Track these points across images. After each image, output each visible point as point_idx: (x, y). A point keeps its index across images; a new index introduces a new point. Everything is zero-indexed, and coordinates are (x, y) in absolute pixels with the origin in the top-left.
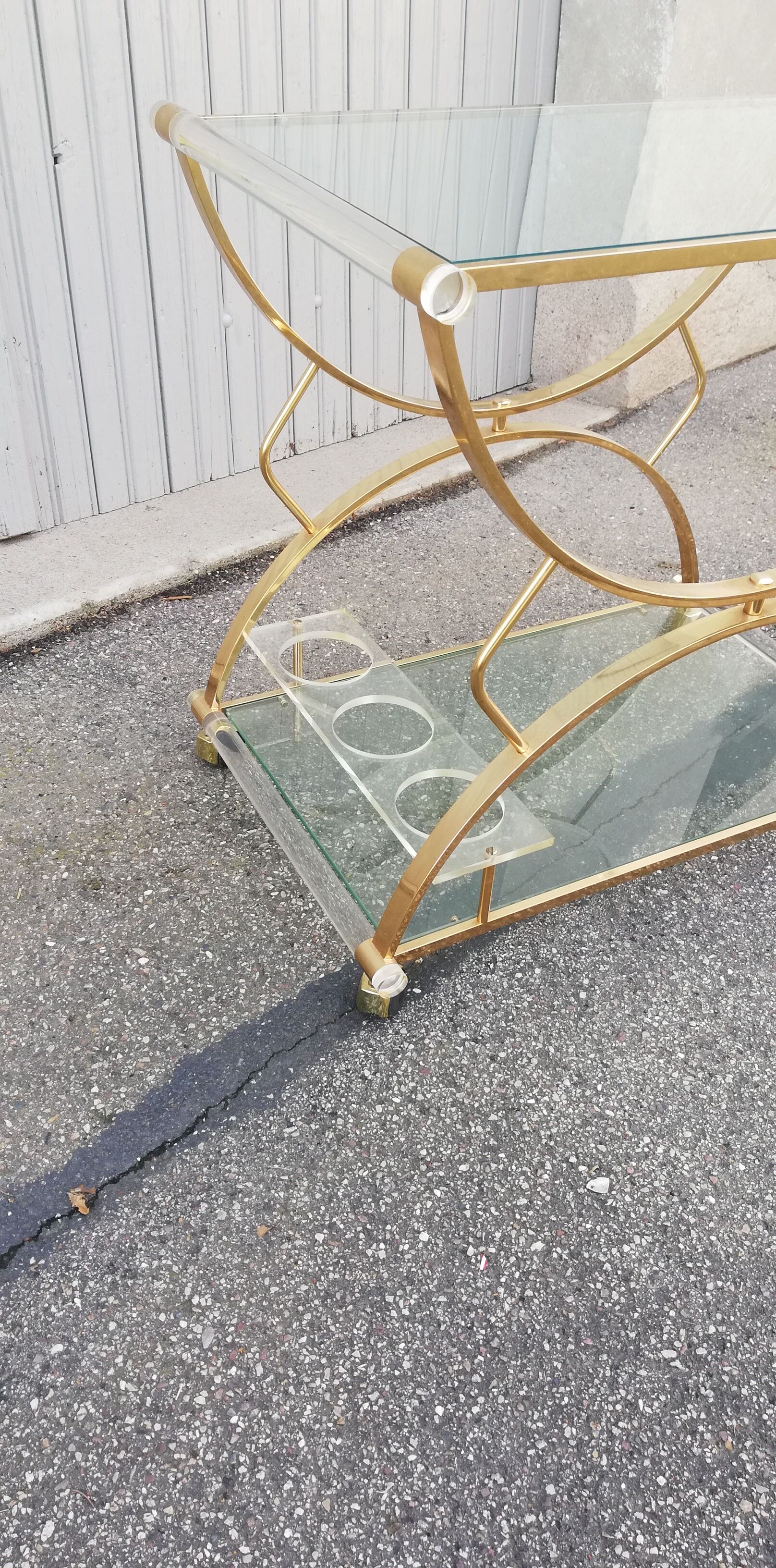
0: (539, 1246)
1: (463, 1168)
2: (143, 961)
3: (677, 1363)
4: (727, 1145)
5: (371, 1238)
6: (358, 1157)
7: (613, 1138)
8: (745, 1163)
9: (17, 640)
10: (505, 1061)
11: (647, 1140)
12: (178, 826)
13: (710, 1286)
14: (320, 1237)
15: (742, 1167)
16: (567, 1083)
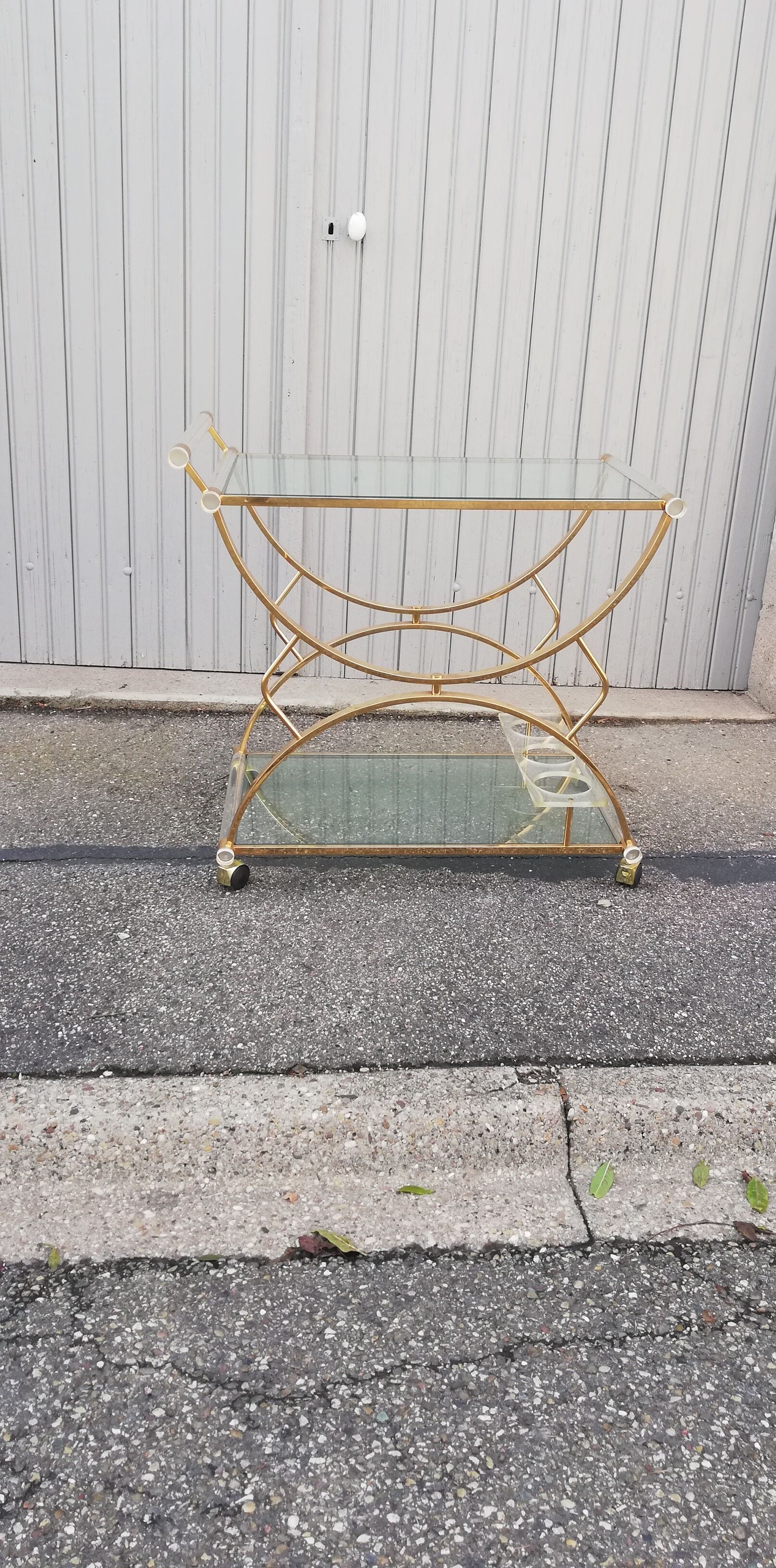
0: (74, 937)
1: (89, 909)
2: (95, 815)
3: (59, 984)
4: (192, 954)
5: (29, 908)
6: (62, 891)
7: (155, 930)
8: (189, 961)
9: (223, 708)
10: (159, 894)
11: (166, 937)
12: (177, 785)
13: (109, 978)
14: (15, 899)
15: (185, 962)
16: (170, 910)
